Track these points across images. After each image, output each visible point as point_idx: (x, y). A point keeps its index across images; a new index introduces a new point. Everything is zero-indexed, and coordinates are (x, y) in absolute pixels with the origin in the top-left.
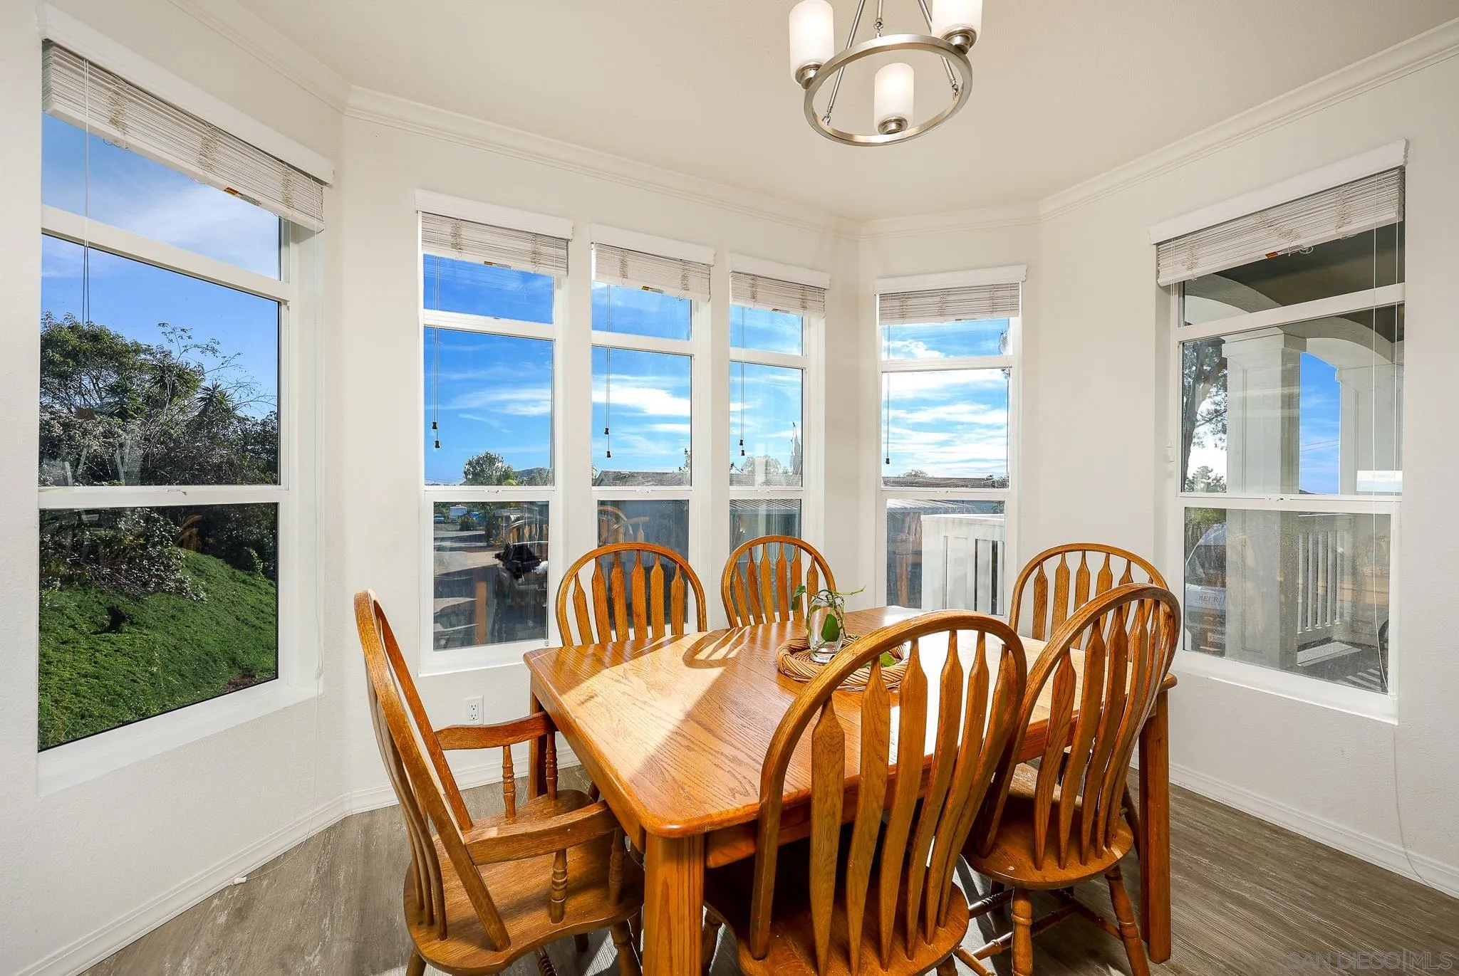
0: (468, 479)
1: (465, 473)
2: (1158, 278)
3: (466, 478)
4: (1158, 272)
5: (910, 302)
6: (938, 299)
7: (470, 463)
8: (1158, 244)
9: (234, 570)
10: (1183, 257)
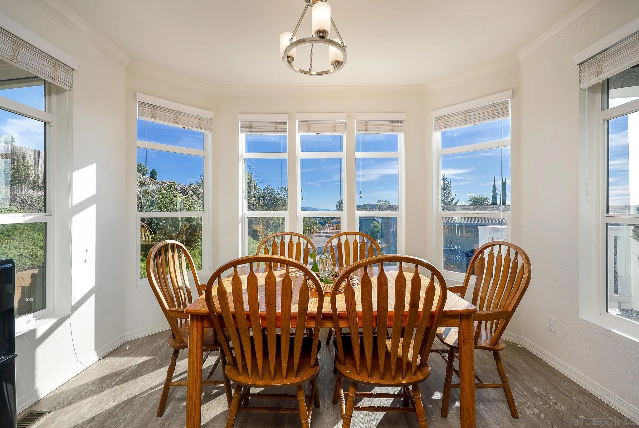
0: (338, 209)
1: (337, 206)
2: (580, 84)
3: (337, 208)
4: (580, 81)
5: (450, 119)
6: (463, 115)
7: (338, 202)
8: (580, 64)
9: (254, 240)
10: (594, 69)
